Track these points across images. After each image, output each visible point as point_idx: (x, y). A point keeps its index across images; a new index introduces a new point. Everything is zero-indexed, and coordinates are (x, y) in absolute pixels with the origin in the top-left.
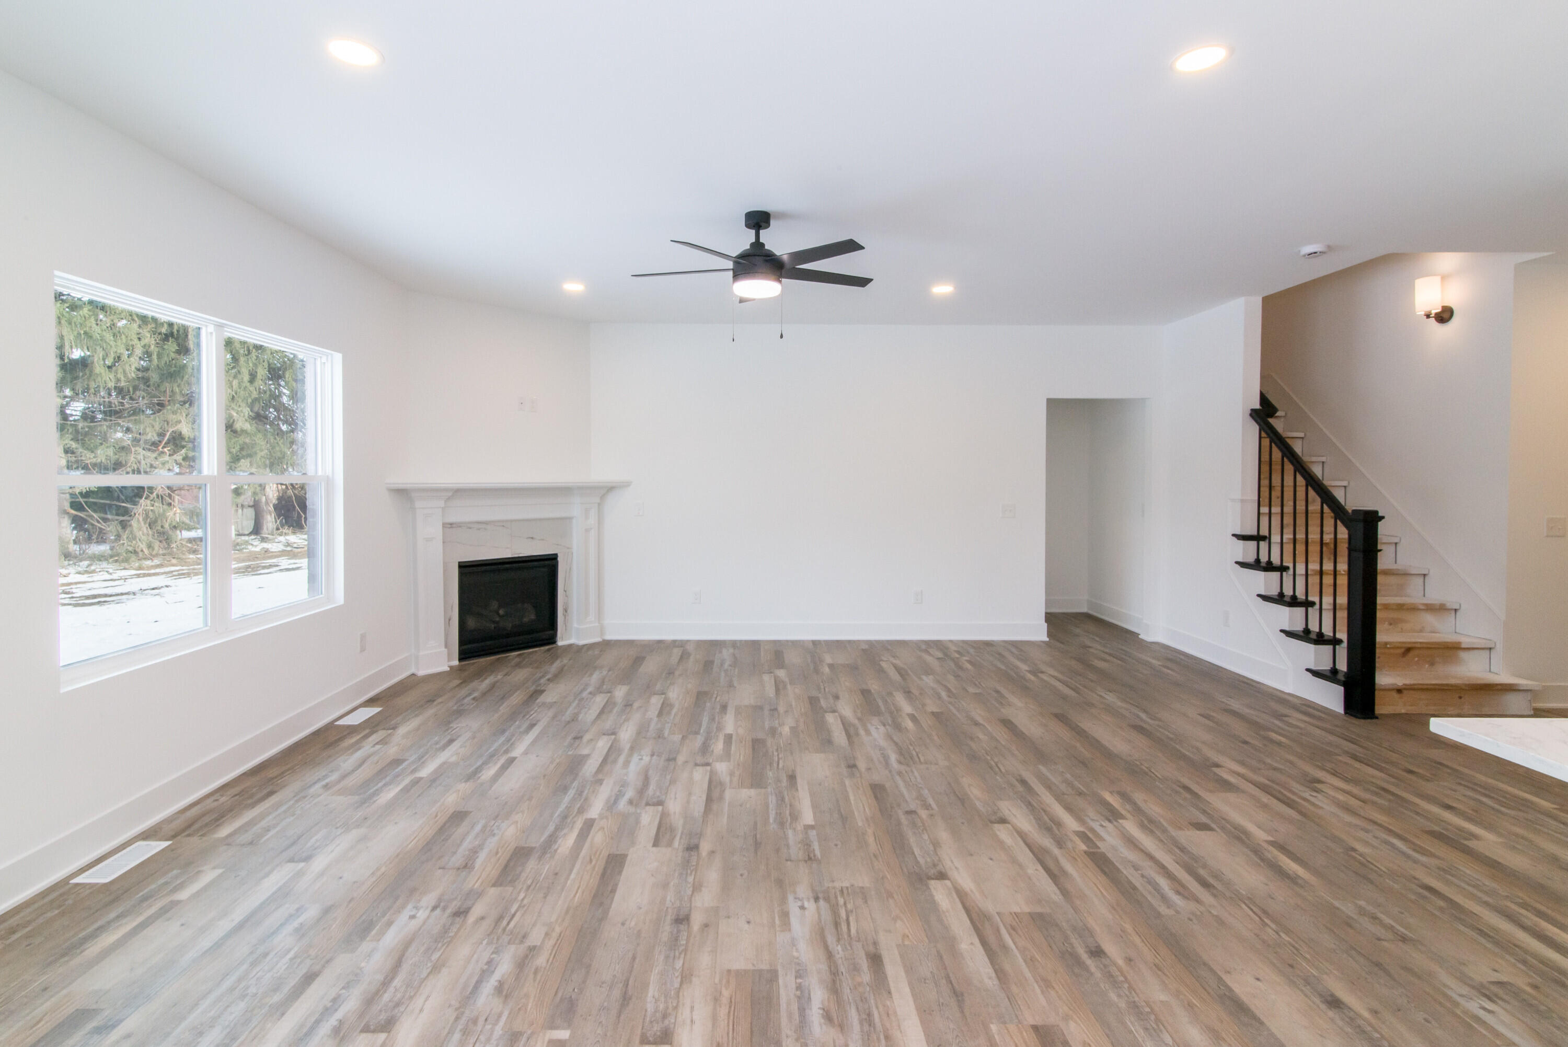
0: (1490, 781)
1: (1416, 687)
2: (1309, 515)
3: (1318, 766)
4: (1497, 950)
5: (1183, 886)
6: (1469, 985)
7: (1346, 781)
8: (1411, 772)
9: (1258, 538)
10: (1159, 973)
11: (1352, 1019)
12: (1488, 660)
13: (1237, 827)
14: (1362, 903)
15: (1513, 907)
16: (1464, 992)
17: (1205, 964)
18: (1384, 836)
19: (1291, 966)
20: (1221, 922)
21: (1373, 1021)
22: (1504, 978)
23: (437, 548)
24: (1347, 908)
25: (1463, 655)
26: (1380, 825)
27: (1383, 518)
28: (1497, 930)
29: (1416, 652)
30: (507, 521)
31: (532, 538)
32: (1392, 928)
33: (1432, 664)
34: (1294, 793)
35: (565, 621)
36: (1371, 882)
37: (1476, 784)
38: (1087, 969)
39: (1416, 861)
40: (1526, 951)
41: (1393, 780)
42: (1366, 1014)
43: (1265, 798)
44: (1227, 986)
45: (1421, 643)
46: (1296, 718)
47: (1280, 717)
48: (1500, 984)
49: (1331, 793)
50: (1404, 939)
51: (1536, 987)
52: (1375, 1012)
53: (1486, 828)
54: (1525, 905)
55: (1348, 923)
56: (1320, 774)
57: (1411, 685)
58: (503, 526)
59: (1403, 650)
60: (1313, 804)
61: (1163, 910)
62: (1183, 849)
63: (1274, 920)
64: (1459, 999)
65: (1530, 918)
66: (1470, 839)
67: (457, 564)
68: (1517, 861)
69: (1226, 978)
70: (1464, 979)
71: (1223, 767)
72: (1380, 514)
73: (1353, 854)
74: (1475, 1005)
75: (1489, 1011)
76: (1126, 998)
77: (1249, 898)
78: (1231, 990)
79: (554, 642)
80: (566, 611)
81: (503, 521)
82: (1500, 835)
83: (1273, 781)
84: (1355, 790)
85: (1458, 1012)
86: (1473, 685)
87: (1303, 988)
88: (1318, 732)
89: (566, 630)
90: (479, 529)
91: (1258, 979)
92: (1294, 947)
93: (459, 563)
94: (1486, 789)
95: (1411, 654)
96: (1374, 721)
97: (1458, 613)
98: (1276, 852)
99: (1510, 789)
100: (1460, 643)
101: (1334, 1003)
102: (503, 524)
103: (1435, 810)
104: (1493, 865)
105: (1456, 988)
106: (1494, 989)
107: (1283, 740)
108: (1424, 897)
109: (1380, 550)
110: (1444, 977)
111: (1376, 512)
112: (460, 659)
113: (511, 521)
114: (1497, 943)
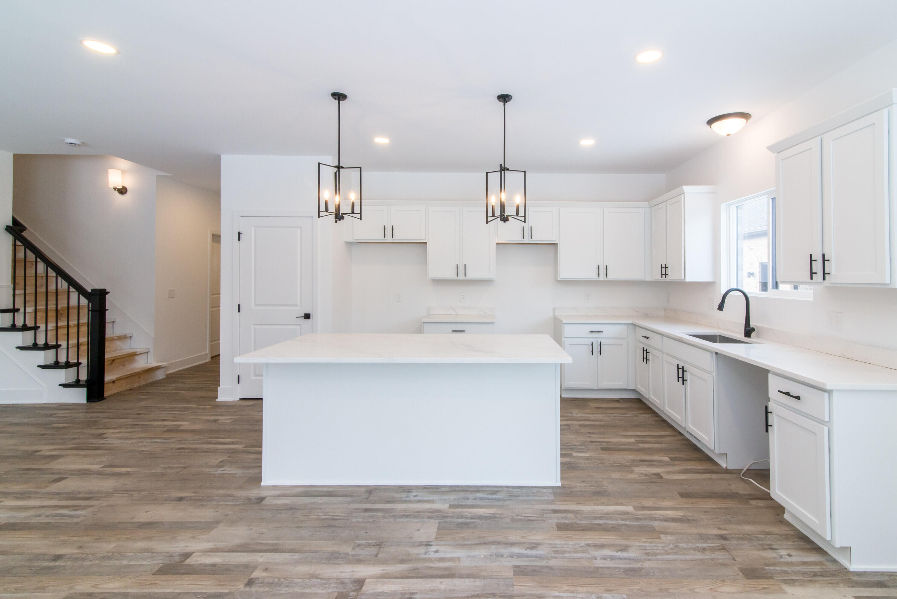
0: (171, 405)
1: (122, 377)
2: (38, 294)
3: (96, 429)
4: (214, 454)
5: (77, 506)
6: (214, 467)
7: (115, 428)
8: (139, 414)
9: (14, 310)
10: (102, 540)
11: (190, 499)
12: (146, 358)
13: (79, 470)
14: (162, 466)
15: (209, 440)
16: (214, 470)
17: (120, 523)
18: (150, 440)
19: (156, 500)
20: (111, 506)
21: (196, 495)
22: (221, 460)
24: (159, 470)
25: (137, 358)
26: (145, 438)
27: (109, 292)
28: (209, 449)
29: (117, 361)
32: (179, 467)
33: (124, 365)
34: (96, 444)
36: (159, 458)
37: (166, 408)
38: (59, 566)
39: (168, 443)
40: (221, 450)
41: (135, 420)
42: (193, 495)
43: (82, 452)
44: (136, 523)
45: (119, 356)
46: (61, 413)
47: (51, 415)
48: (221, 462)
49: (113, 436)
50: (185, 468)
51: (229, 457)
52: (195, 492)
53: (182, 421)
54: (211, 438)
55: (163, 475)
56: (100, 431)
57: (119, 377)
59: (111, 361)
60: (109, 444)
61: (75, 520)
62: (58, 494)
63: (134, 491)
64: (214, 473)
65: (215, 440)
66: (180, 427)
68: (198, 427)
69: (133, 520)
70: (211, 467)
71: (41, 450)
72: (107, 291)
73: (143, 452)
74: (219, 471)
75: (224, 470)
76: (95, 559)
77: (115, 491)
78: (139, 522)
82: (188, 421)
83: (79, 444)
84: (123, 430)
85: (217, 476)
86: (144, 370)
87: (166, 502)
88: (81, 415)
91: (147, 512)
92: (150, 494)
94: (171, 409)
95: (114, 363)
96: (105, 400)
97: (132, 338)
98: (109, 469)
99: (179, 405)
100: (136, 352)
101: (181, 499)
103: (160, 423)
104: (194, 431)
105: (212, 471)
106: (221, 464)
107: (65, 425)
108: (180, 452)
109: (107, 310)
110: (206, 470)
111: (105, 290)
114: (212, 452)
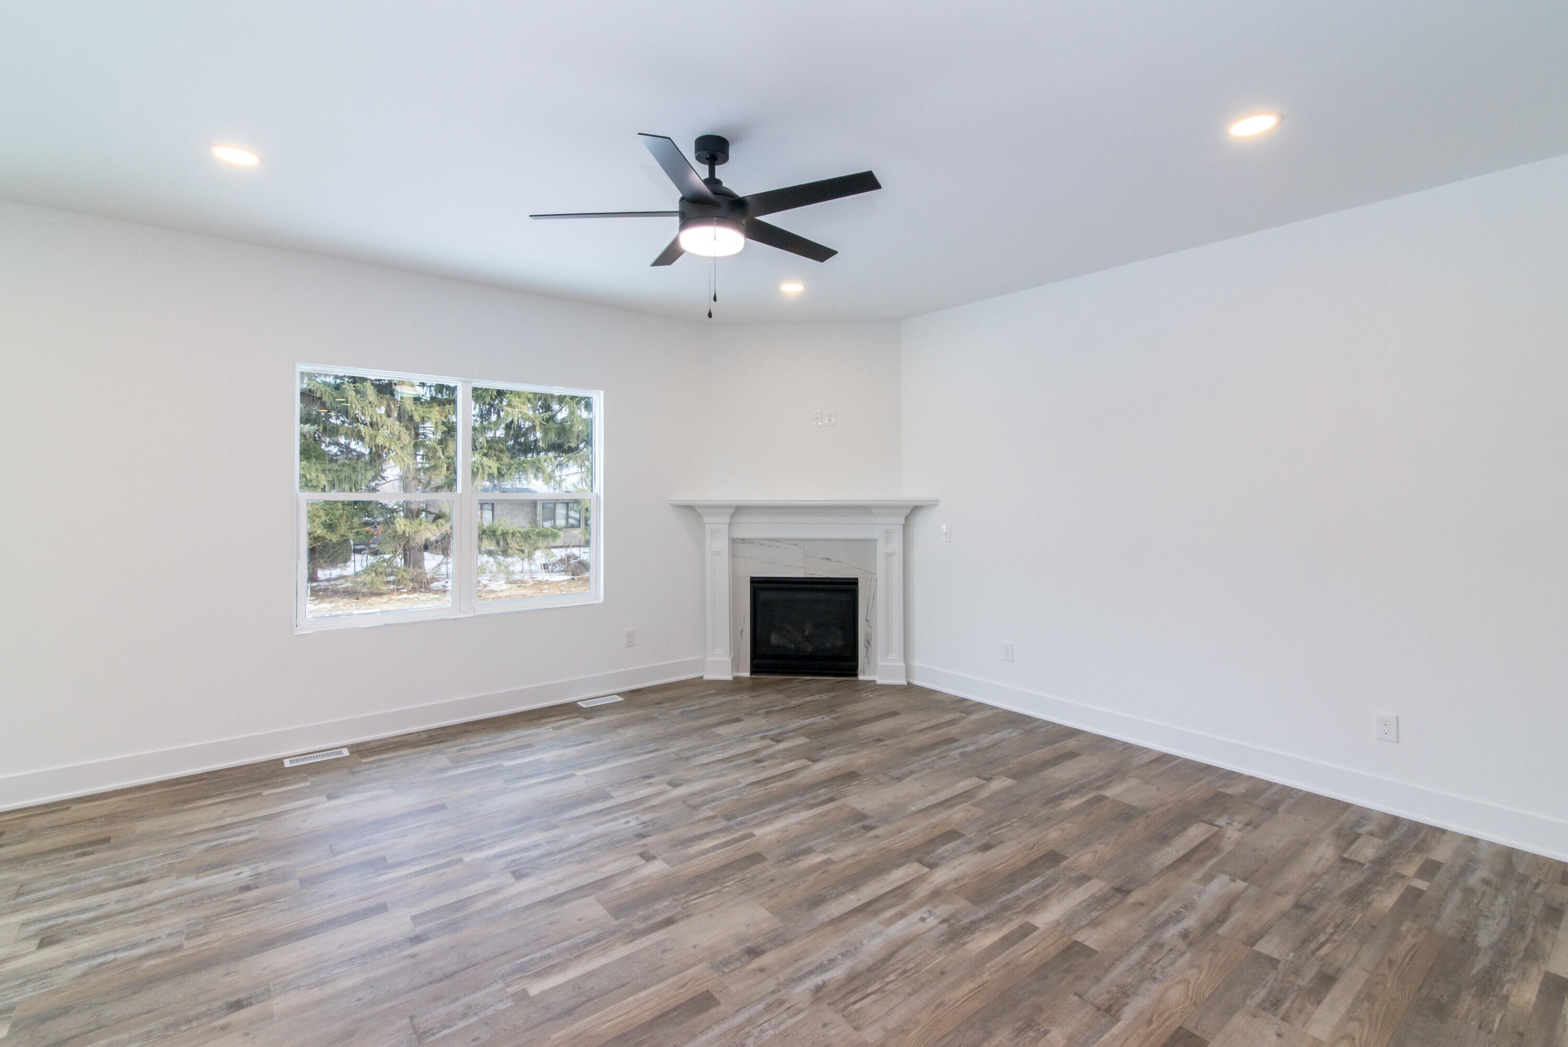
23: (724, 561)
30: (799, 539)
31: (828, 559)
35: (867, 653)
58: (796, 545)
67: (749, 579)
79: (856, 675)
80: (869, 643)
81: (796, 540)
89: (868, 663)
90: (771, 546)
93: (751, 578)
102: (795, 542)
112: (752, 672)
113: (804, 540)
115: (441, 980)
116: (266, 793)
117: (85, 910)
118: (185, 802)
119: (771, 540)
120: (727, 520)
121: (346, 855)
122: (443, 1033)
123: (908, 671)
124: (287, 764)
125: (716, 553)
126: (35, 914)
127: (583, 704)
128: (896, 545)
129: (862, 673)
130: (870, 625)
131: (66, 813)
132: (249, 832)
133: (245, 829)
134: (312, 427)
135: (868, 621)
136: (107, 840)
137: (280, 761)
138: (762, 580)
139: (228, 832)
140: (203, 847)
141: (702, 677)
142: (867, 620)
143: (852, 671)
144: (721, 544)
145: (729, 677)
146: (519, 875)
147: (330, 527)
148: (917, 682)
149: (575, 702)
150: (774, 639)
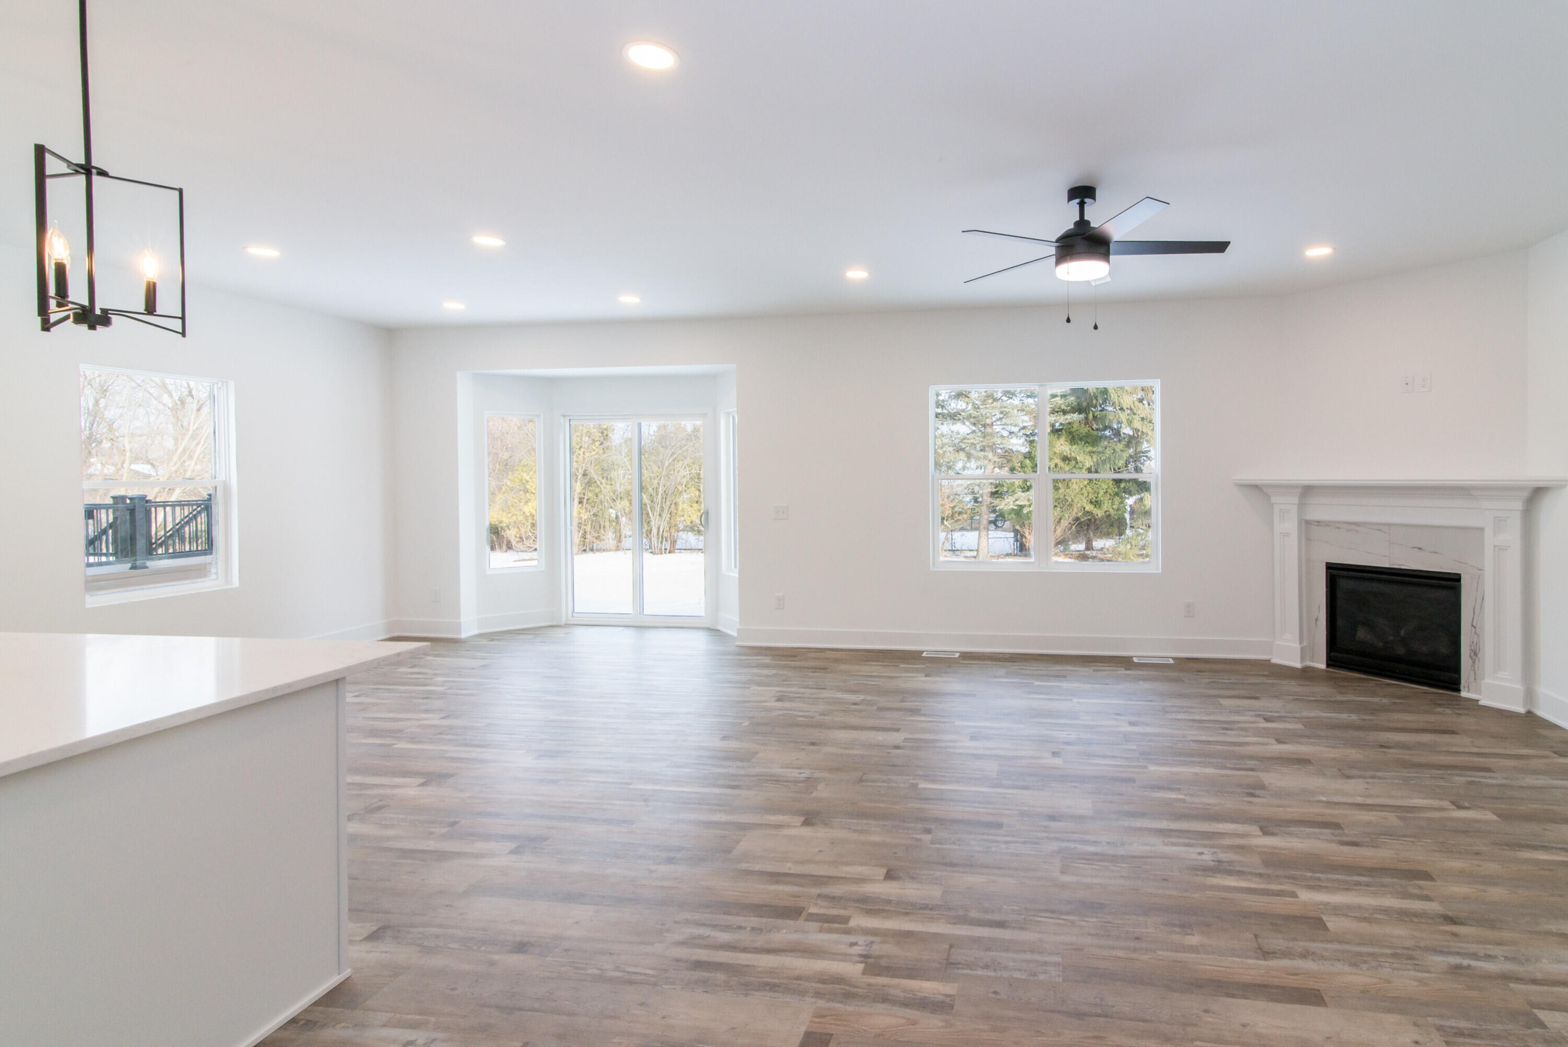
23: (1292, 543)
30: (1385, 524)
31: (1420, 549)
35: (1472, 667)
58: (1379, 530)
67: (1325, 564)
79: (1459, 690)
80: (1475, 654)
89: (1475, 679)
90: (1349, 530)
93: (1327, 563)
102: (1378, 527)
112: (1328, 665)
113: (1389, 525)
115: (890, 766)
116: (902, 666)
117: (798, 693)
118: (867, 661)
119: (1351, 523)
120: (1295, 500)
121: (906, 703)
122: (870, 784)
123: (1529, 695)
124: (924, 655)
125: (1285, 535)
126: (784, 689)
127: (1135, 660)
128: (1512, 536)
129: (1467, 689)
130: (1478, 632)
131: (823, 654)
132: (878, 681)
133: (877, 679)
134: (1081, 416)
135: (1475, 628)
136: (826, 669)
137: (922, 652)
138: (1340, 567)
139: (870, 679)
140: (855, 682)
141: (1270, 660)
142: (1472, 625)
143: (1454, 685)
144: (1288, 526)
145: (1298, 665)
146: (973, 738)
147: (1097, 503)
148: (1541, 713)
149: (1132, 657)
150: (1362, 634)
